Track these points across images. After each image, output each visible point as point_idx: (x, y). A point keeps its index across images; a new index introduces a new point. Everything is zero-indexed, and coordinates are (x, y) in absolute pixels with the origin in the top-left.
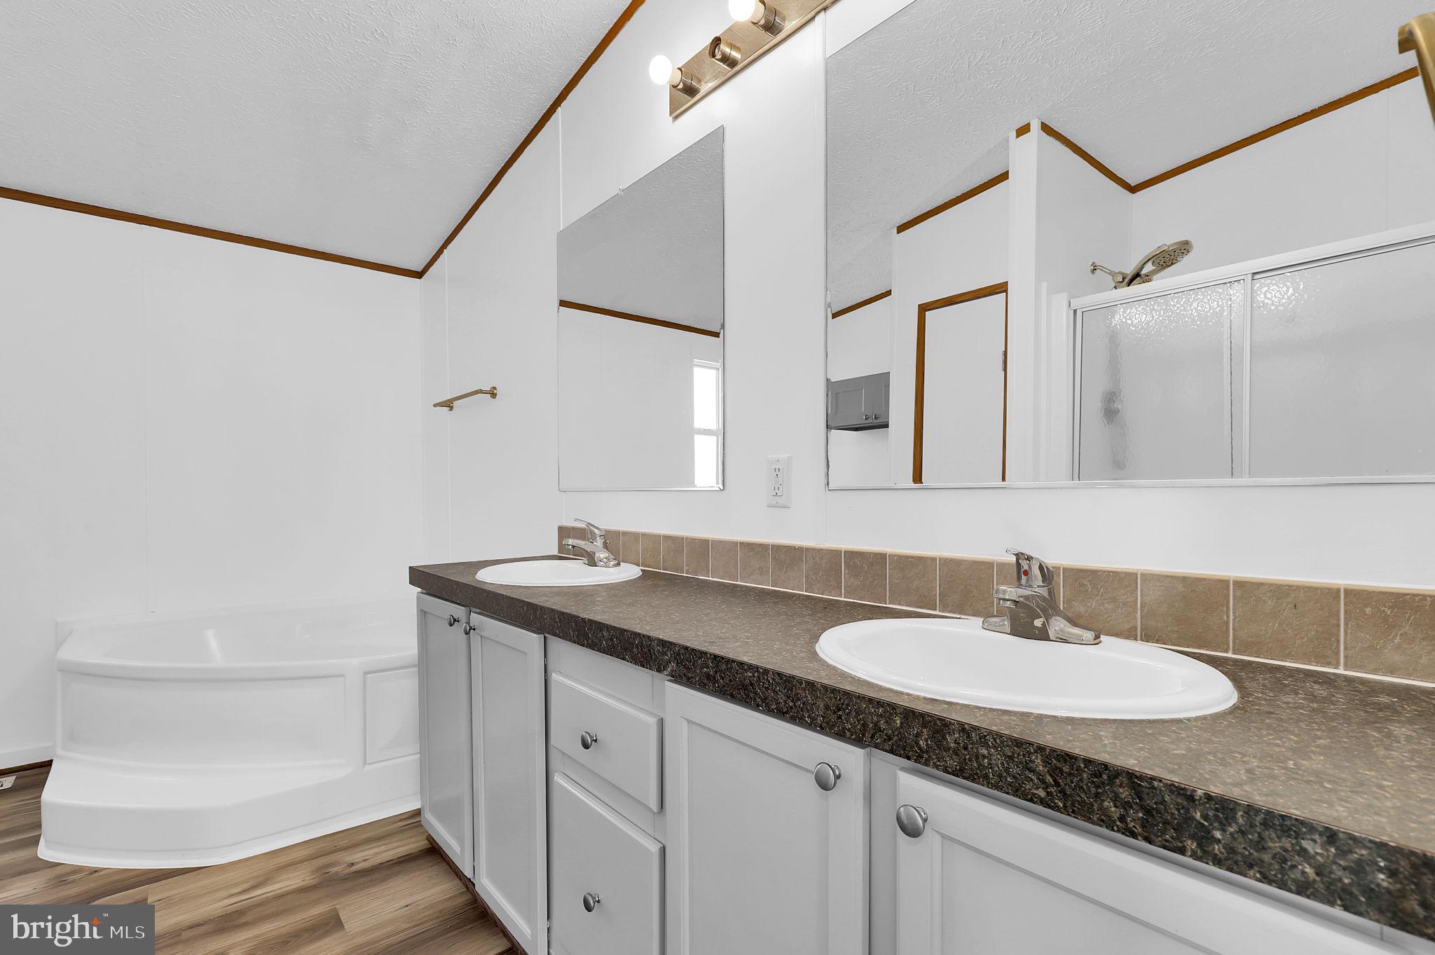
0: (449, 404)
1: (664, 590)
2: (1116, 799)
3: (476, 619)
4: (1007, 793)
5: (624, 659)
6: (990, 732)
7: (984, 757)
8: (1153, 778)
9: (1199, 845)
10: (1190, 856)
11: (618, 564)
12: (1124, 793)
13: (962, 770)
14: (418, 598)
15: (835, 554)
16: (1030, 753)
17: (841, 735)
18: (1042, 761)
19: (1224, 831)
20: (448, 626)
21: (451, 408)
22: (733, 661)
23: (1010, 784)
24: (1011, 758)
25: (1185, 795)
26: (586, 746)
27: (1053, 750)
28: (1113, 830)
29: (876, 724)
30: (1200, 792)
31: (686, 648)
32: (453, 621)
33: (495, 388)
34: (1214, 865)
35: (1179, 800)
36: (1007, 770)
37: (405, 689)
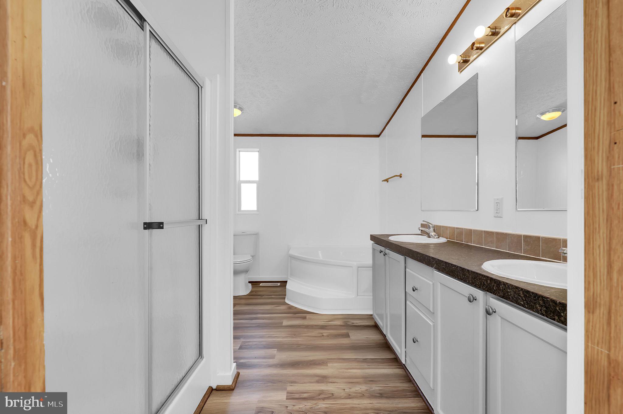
0: (387, 180)
1: (449, 246)
2: (539, 304)
3: (387, 251)
4: (514, 303)
5: (423, 263)
6: (510, 285)
7: (509, 292)
8: (548, 298)
9: (558, 318)
10: (556, 321)
11: (439, 238)
12: (541, 302)
13: (504, 296)
14: (372, 244)
15: (520, 236)
16: (519, 291)
17: (475, 286)
18: (523, 293)
19: (564, 313)
20: (379, 253)
21: (388, 182)
22: (450, 264)
23: (515, 300)
24: (515, 292)
25: (554, 302)
26: (414, 291)
27: (525, 290)
28: (539, 314)
29: (484, 282)
30: (558, 302)
31: (438, 260)
32: (381, 252)
33: (401, 174)
34: (562, 324)
35: (553, 304)
36: (514, 296)
37: (369, 274)
